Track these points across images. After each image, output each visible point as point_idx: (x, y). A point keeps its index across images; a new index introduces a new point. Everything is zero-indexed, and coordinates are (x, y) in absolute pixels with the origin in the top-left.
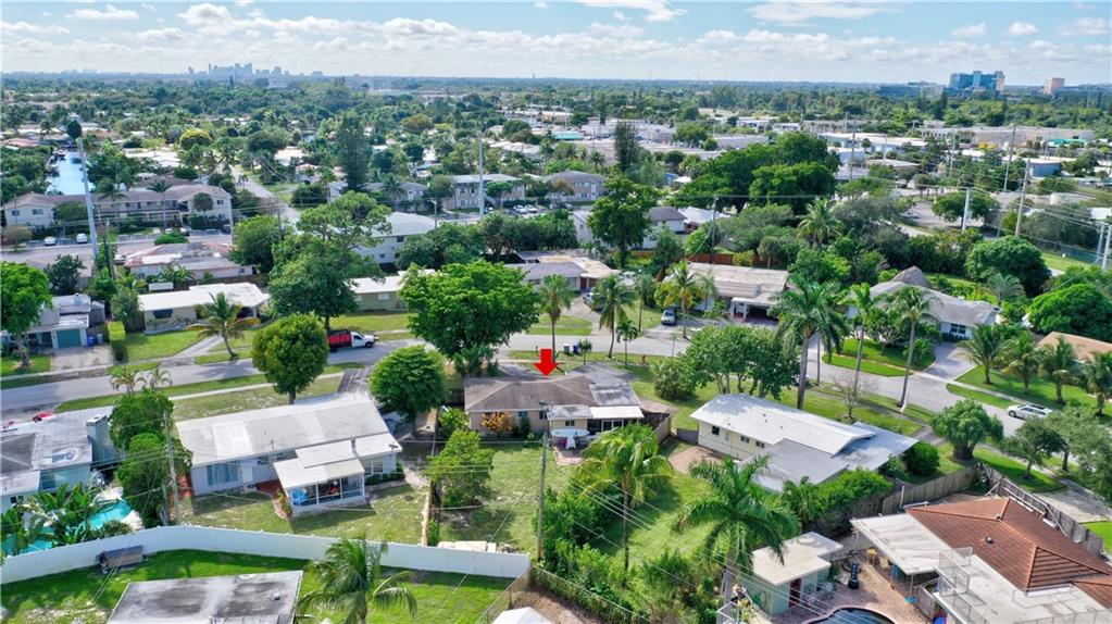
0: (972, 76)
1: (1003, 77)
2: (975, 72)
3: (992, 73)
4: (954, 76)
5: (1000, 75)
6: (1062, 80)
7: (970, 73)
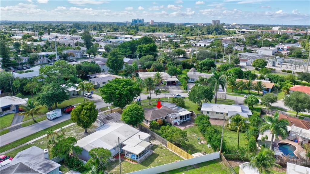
0: (137, 20)
1: (144, 20)
2: (137, 19)
3: (141, 19)
4: (132, 20)
5: (143, 20)
6: (153, 21)
7: (136, 19)
